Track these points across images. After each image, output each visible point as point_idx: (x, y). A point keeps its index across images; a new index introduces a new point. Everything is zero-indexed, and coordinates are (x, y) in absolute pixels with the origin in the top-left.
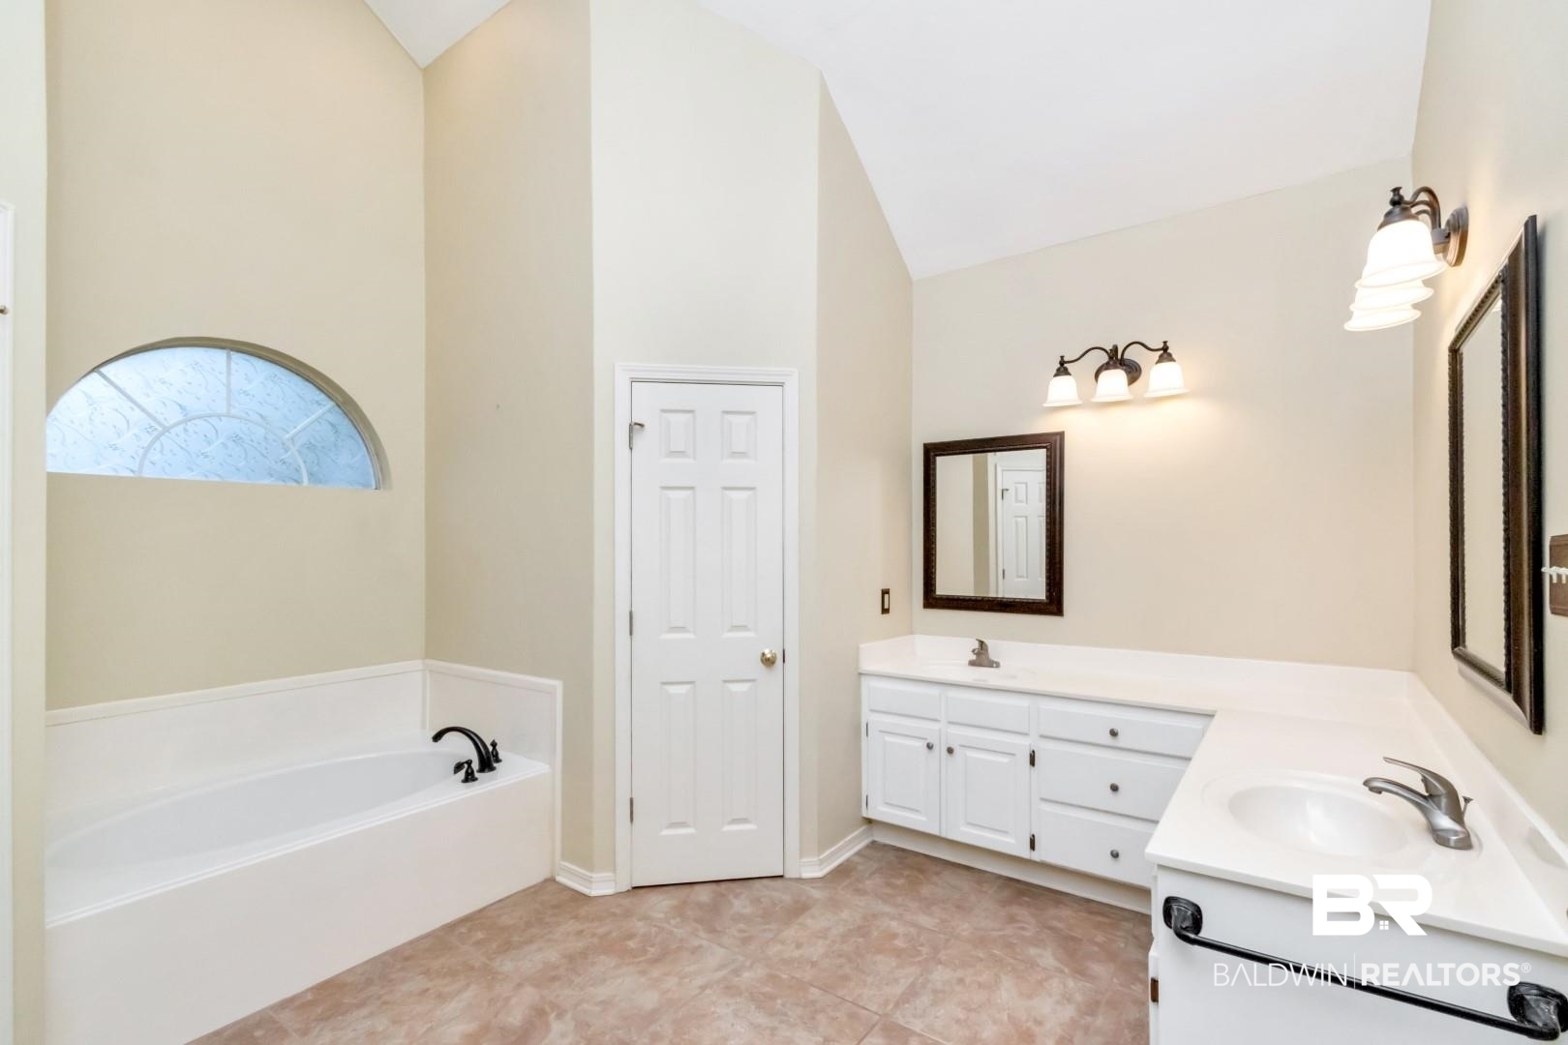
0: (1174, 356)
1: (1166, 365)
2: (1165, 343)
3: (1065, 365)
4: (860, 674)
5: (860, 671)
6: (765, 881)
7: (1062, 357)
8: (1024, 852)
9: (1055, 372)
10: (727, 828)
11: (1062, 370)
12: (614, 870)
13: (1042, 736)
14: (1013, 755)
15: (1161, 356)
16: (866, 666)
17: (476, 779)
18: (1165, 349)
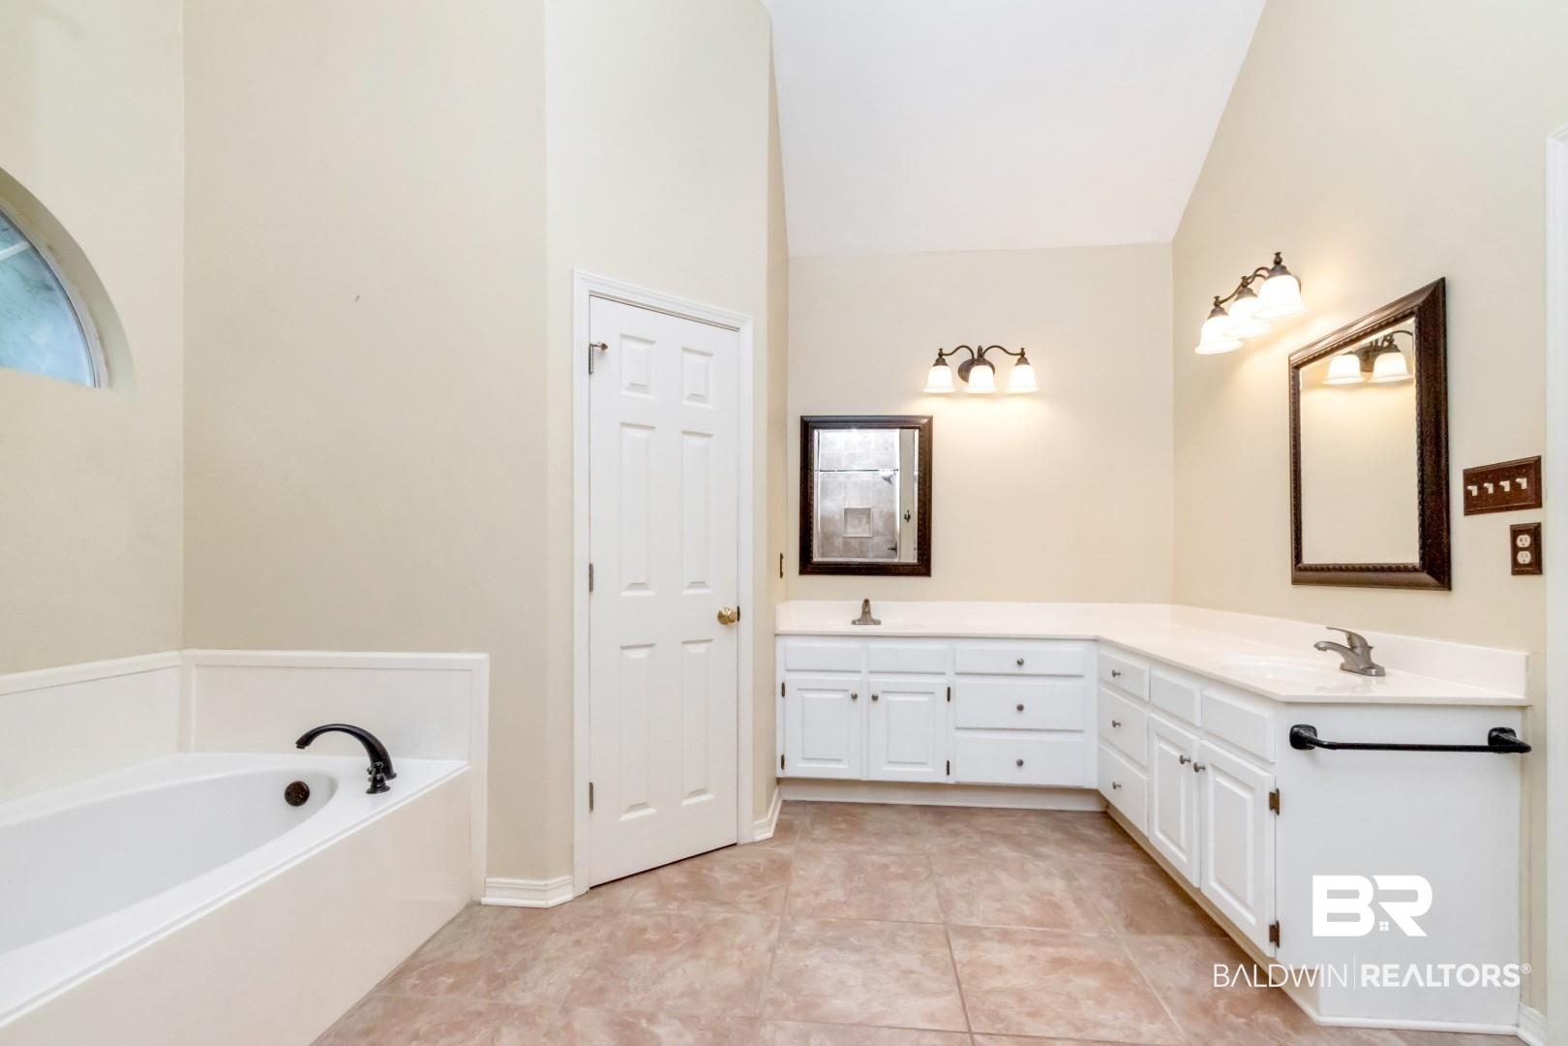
0: (1029, 361)
1: (1023, 367)
2: (1022, 349)
3: (944, 357)
4: (776, 635)
5: (778, 632)
6: (721, 852)
7: (941, 350)
8: (941, 777)
9: (934, 362)
10: (687, 802)
11: (940, 360)
12: (572, 871)
13: (957, 674)
14: (932, 693)
15: (1020, 360)
16: (783, 626)
17: (388, 789)
18: (1022, 354)
